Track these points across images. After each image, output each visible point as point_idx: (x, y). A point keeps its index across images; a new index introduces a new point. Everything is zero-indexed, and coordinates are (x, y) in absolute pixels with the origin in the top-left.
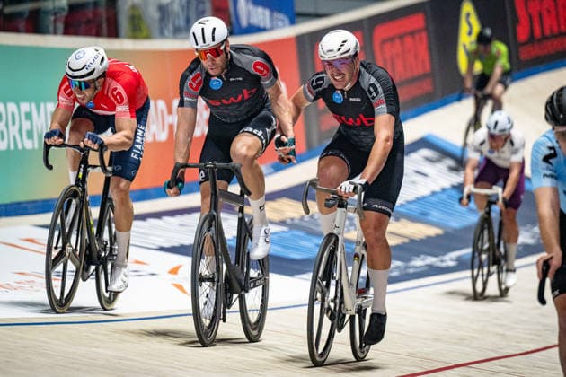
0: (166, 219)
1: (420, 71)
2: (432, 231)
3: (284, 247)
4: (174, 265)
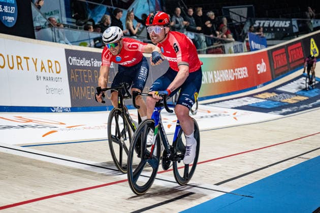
0: (234, 100)
1: (301, 57)
2: (306, 98)
3: (266, 105)
4: (234, 112)
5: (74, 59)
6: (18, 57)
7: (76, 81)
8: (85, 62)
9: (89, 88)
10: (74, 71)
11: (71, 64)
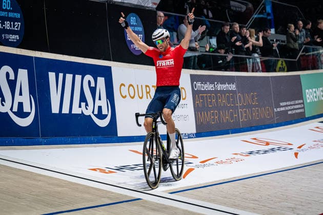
5: (199, 84)
6: (147, 86)
7: (200, 106)
8: (209, 87)
9: (212, 113)
10: (198, 96)
11: (196, 89)
